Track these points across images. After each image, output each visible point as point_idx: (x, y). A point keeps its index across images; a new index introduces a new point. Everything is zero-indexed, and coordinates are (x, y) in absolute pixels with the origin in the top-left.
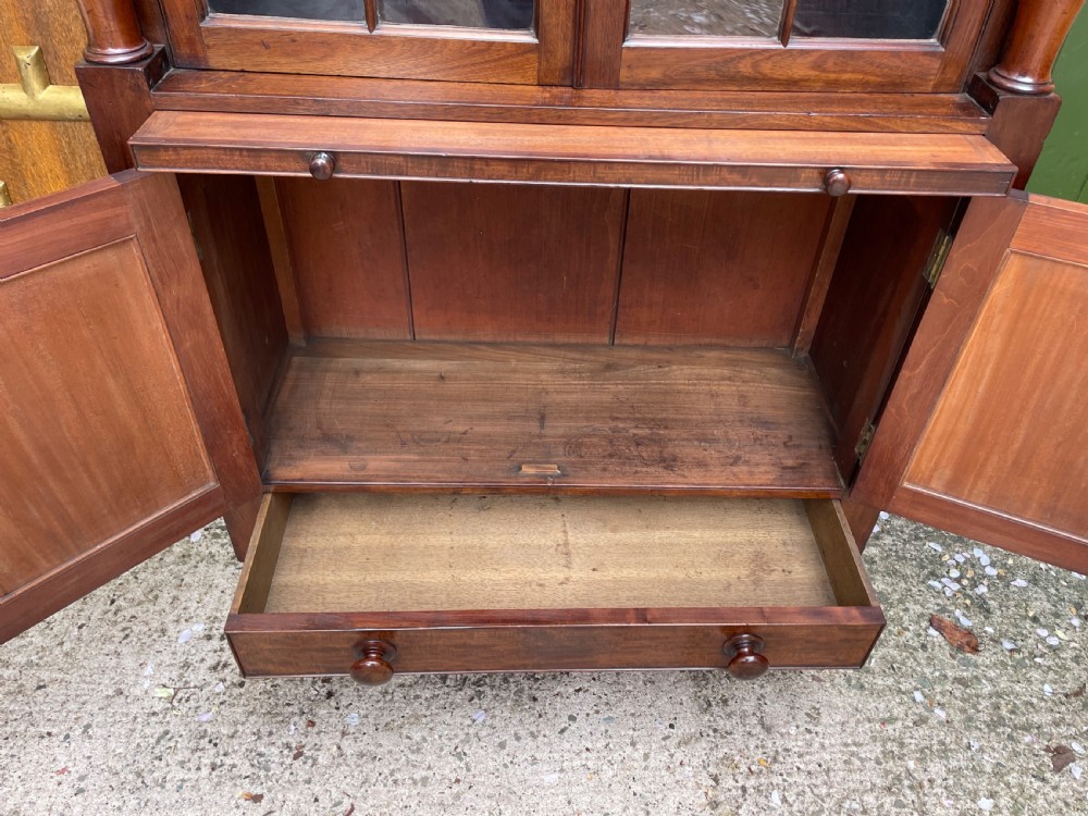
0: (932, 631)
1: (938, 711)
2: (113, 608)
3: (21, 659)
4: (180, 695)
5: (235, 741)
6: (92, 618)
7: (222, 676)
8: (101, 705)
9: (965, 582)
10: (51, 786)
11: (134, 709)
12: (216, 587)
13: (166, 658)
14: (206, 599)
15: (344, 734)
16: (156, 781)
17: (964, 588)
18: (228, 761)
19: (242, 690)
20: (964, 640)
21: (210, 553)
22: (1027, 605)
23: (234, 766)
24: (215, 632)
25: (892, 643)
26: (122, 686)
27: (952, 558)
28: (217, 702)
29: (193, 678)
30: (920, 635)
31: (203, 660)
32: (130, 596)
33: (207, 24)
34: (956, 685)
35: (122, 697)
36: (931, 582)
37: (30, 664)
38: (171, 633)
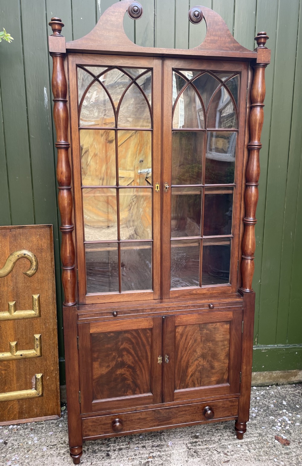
0: (276, 441)
1: (281, 463)
9: (282, 426)
12: (56, 463)
17: (283, 428)
20: (285, 442)
21: (51, 454)
22: (301, 430)
25: (265, 447)
27: (278, 420)
30: (273, 443)
33: (87, 295)
34: (285, 455)
36: (273, 428)
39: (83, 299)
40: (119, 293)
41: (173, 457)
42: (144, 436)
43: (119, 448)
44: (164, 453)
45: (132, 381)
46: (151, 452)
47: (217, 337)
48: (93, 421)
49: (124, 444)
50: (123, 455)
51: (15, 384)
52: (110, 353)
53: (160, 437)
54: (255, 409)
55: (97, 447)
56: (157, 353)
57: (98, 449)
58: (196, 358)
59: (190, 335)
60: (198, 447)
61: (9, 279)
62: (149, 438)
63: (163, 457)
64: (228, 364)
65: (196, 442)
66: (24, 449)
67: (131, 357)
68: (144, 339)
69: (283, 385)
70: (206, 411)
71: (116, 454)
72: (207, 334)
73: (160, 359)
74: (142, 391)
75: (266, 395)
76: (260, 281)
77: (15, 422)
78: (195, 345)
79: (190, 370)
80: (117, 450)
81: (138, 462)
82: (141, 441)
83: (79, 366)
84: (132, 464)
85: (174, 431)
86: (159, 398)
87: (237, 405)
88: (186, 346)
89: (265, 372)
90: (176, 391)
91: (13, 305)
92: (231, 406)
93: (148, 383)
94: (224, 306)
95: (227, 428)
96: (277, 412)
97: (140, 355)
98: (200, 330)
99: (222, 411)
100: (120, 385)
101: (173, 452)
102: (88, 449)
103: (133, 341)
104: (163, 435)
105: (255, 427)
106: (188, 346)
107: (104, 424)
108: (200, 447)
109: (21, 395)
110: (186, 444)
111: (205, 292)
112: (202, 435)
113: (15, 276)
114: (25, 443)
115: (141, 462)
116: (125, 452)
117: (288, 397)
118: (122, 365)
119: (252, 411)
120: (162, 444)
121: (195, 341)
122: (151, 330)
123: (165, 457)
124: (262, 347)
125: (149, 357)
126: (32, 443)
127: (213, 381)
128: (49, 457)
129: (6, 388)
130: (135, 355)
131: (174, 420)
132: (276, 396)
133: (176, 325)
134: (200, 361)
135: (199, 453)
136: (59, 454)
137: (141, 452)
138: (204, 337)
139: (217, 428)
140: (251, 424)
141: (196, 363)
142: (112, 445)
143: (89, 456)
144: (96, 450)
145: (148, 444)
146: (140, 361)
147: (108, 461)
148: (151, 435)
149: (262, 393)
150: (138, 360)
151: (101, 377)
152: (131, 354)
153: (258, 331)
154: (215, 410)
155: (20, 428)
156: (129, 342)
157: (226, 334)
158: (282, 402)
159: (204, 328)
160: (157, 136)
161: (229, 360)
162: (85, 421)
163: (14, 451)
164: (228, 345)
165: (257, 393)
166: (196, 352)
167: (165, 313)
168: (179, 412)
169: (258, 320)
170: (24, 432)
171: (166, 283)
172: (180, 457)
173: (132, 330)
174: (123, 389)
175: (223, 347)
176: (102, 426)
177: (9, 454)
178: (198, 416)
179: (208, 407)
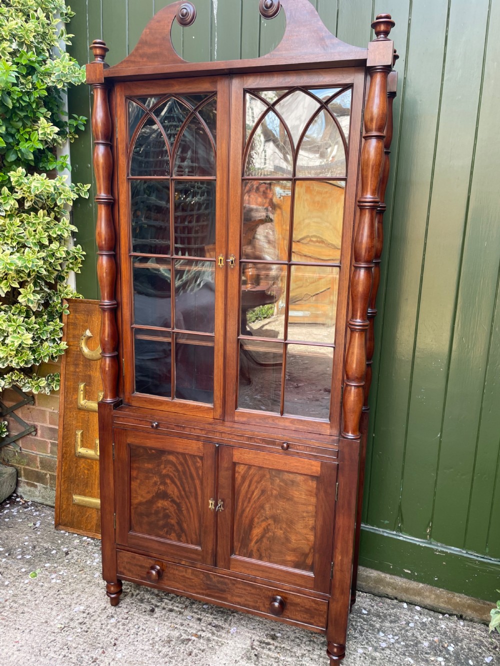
2: (58, 593)
3: (21, 602)
4: (65, 629)
5: (76, 650)
6: (50, 595)
7: (82, 627)
8: (39, 624)
10: (11, 646)
11: (49, 629)
13: (67, 615)
14: (90, 598)
15: (113, 660)
16: (44, 654)
18: (70, 656)
19: (86, 634)
23: (71, 658)
24: (87, 611)
26: (48, 620)
28: (76, 635)
29: (72, 624)
31: (78, 619)
32: (65, 590)
33: (134, 395)
35: (46, 625)
37: (23, 604)
38: (72, 607)
39: (129, 399)
40: (170, 400)
41: (224, 648)
42: (209, 607)
43: (171, 609)
44: (217, 638)
45: (177, 521)
46: (202, 630)
47: (295, 496)
48: (129, 558)
49: (180, 606)
50: (168, 618)
51: (96, 491)
52: (151, 475)
53: (227, 617)
54: (394, 639)
55: (149, 596)
56: (209, 494)
57: (148, 599)
58: (264, 518)
59: (256, 482)
60: (265, 652)
61: (99, 365)
62: (214, 612)
63: (212, 643)
64: (313, 543)
65: (268, 644)
66: (79, 567)
67: (176, 489)
68: (192, 469)
69: (471, 620)
70: (275, 600)
71: (162, 614)
72: (280, 486)
73: (212, 504)
74: (189, 539)
77: (91, 534)
78: (263, 498)
79: (257, 532)
80: (167, 609)
81: (178, 634)
82: (201, 611)
83: (115, 482)
84: (169, 634)
86: (209, 559)
87: (325, 612)
88: (249, 496)
89: (441, 589)
90: (233, 557)
91: (100, 396)
92: (315, 609)
93: (197, 531)
96: (426, 655)
97: (187, 489)
98: (271, 479)
99: (301, 611)
100: (161, 523)
101: (228, 641)
102: (138, 594)
103: (180, 468)
104: (234, 616)
105: (371, 663)
106: (253, 497)
107: (141, 566)
108: (268, 652)
110: (254, 641)
111: (287, 424)
112: (284, 638)
114: (84, 561)
115: (182, 636)
116: (173, 616)
117: (466, 641)
118: (164, 495)
119: (385, 639)
120: (223, 626)
121: (263, 492)
122: (202, 458)
123: (214, 643)
124: (438, 546)
125: (200, 497)
126: (90, 563)
127: (289, 561)
128: (95, 586)
129: (87, 491)
130: (181, 488)
131: (228, 597)
132: (445, 633)
133: (234, 460)
134: (269, 524)
135: (260, 659)
137: (191, 624)
138: (275, 490)
140: (367, 655)
141: (264, 525)
142: (166, 601)
143: (133, 603)
144: (145, 599)
145: (207, 619)
146: (188, 497)
147: (148, 617)
148: (219, 609)
149: (424, 620)
150: (184, 496)
151: (140, 504)
152: (176, 485)
153: (432, 517)
154: (288, 606)
155: (92, 543)
156: (174, 469)
157: (311, 495)
158: (448, 646)
159: (277, 477)
160: (222, 188)
161: (315, 536)
162: (120, 554)
163: (68, 565)
164: (314, 514)
165: (416, 617)
166: (264, 509)
167: (220, 441)
168: (237, 588)
169: (434, 500)
170: (92, 549)
171: (231, 399)
172: (232, 653)
173: (178, 453)
174: (166, 529)
175: (305, 514)
176: (138, 568)
177: (62, 566)
178: (264, 605)
179: (279, 597)
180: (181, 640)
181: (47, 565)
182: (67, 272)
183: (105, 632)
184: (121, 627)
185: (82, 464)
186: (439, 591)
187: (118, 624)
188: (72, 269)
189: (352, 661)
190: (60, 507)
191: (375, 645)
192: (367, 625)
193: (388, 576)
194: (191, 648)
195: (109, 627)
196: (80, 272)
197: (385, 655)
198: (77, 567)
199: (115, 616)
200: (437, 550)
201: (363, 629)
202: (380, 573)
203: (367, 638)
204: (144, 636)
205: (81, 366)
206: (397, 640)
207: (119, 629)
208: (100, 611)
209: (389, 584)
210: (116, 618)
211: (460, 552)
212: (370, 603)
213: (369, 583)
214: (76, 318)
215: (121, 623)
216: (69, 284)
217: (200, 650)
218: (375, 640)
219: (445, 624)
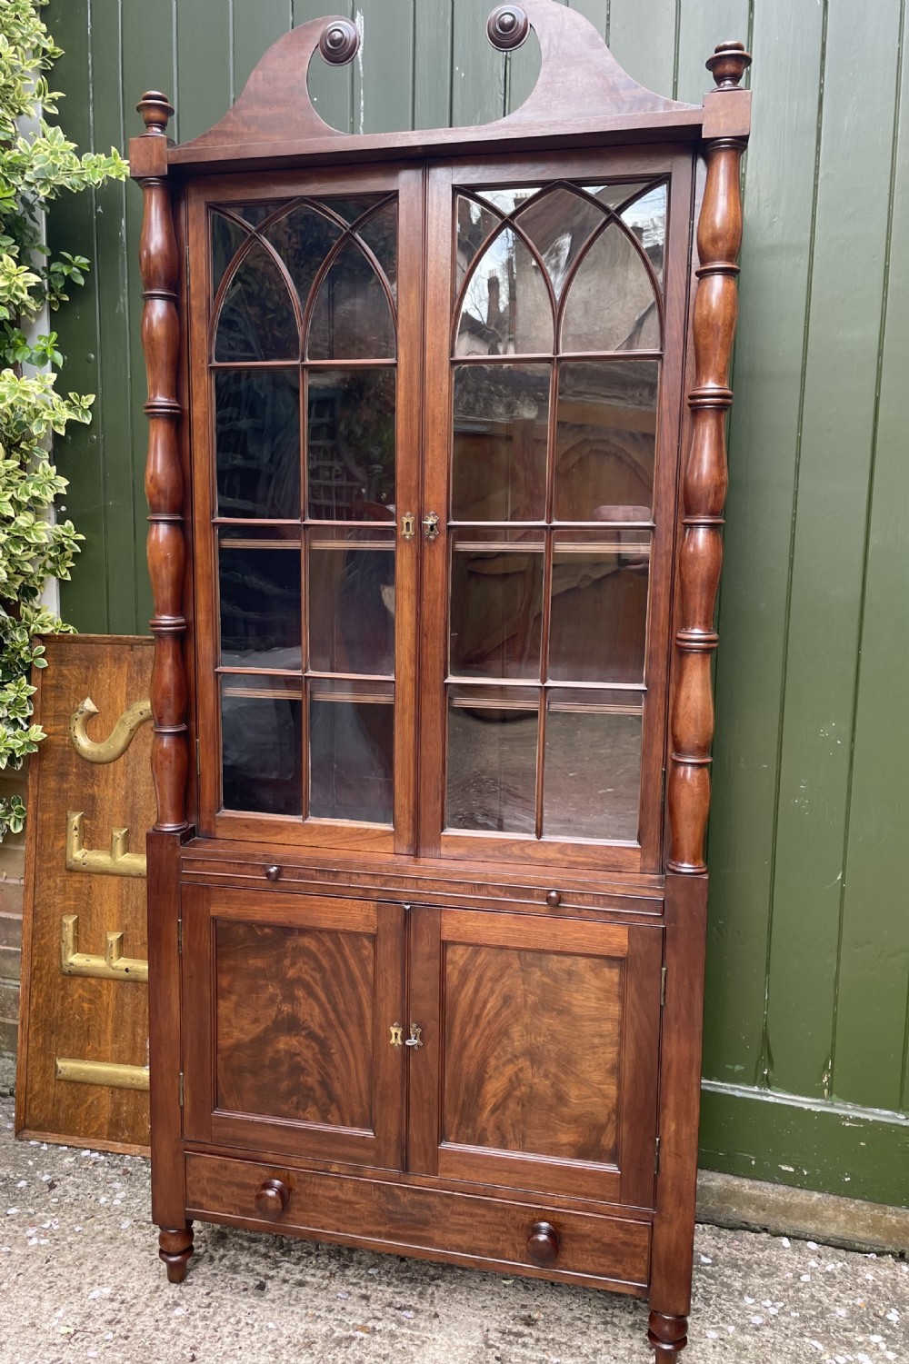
2: (47, 1266)
4: (78, 1335)
6: (30, 1270)
7: (113, 1328)
8: (17, 1331)
11: (41, 1338)
13: (76, 1308)
14: (119, 1271)
19: (125, 1342)
21: (133, 1239)
24: (118, 1296)
26: (37, 1321)
28: (104, 1346)
29: (91, 1326)
31: (102, 1315)
32: (62, 1259)
33: (219, 815)
35: (34, 1330)
38: (85, 1291)
39: (209, 823)
40: (301, 821)
41: (428, 1349)
42: (382, 1272)
43: (301, 1280)
44: (409, 1332)
45: (320, 1079)
46: (375, 1318)
47: (575, 1002)
48: (214, 1168)
49: (319, 1273)
50: (297, 1300)
51: (109, 1046)
52: (262, 982)
53: (424, 1289)
54: (775, 1307)
55: (247, 1260)
56: (389, 1015)
57: (247, 1264)
58: (509, 1056)
59: (491, 979)
60: (516, 1350)
61: (120, 770)
62: (394, 1280)
63: (400, 1342)
64: (615, 1101)
65: (519, 1335)
66: (83, 1210)
67: (317, 1010)
68: (352, 962)
70: (537, 1231)
71: (282, 1292)
72: (543, 986)
73: (396, 1034)
74: (347, 1117)
75: (840, 1278)
76: (839, 878)
77: (99, 1144)
78: (506, 1013)
79: (494, 1087)
80: (291, 1281)
81: (324, 1329)
82: (366, 1281)
84: (307, 1330)
85: (473, 1285)
86: (392, 1153)
87: (645, 1247)
88: (476, 1012)
89: (857, 1201)
90: (445, 1146)
91: (119, 836)
92: (624, 1243)
93: (364, 1097)
94: (598, 905)
95: (640, 1329)
96: (847, 1334)
97: (341, 1007)
98: (523, 971)
99: (593, 1250)
100: (285, 1085)
101: (435, 1336)
102: (223, 1257)
103: (325, 962)
104: (437, 1286)
105: (738, 1355)
106: (485, 1014)
107: (241, 1186)
108: (523, 1351)
109: (118, 1076)
110: (488, 1331)
111: (552, 854)
112: (550, 1322)
113: (132, 764)
114: (93, 1198)
115: (334, 1332)
116: (307, 1295)
118: (292, 1025)
119: (758, 1308)
120: (418, 1306)
121: (507, 1000)
122: (374, 938)
123: (405, 1342)
124: (847, 1109)
125: (369, 1022)
126: (106, 1202)
127: (564, 1145)
128: (126, 1246)
129: (89, 1048)
130: (328, 1006)
131: (437, 1235)
132: (875, 1289)
133: (444, 937)
134: (521, 1069)
136: (149, 1246)
137: (349, 1308)
138: (532, 993)
139: (609, 1319)
140: (728, 1342)
141: (510, 1070)
142: (287, 1265)
143: (216, 1275)
144: (241, 1264)
145: (380, 1294)
146: (343, 1026)
147: (253, 1300)
148: (402, 1275)
149: (830, 1267)
150: (336, 1023)
151: (238, 1046)
152: (317, 999)
153: (833, 1051)
154: (567, 1243)
155: (104, 1162)
156: (312, 965)
157: (608, 999)
158: (886, 1313)
159: (535, 966)
160: (409, 380)
161: (619, 1087)
162: (193, 1161)
163: (58, 1208)
164: (616, 1038)
165: (813, 1264)
166: (509, 1038)
167: (414, 897)
168: (453, 1213)
169: (835, 1015)
170: (106, 1173)
171: (430, 811)
172: (446, 1358)
173: (321, 931)
174: (295, 1099)
175: (596, 1041)
176: (235, 1189)
177: (46, 1211)
178: (513, 1245)
179: (544, 1225)
180: (334, 1340)
181: (13, 1211)
182: (41, 579)
183: (168, 1337)
184: (200, 1324)
185: (77, 990)
186: (853, 1205)
187: (192, 1318)
188: (53, 572)
189: (700, 1355)
190: (27, 1089)
191: (740, 1321)
192: (716, 1284)
193: (747, 1183)
194: (358, 1353)
195: (173, 1325)
196: (69, 578)
197: (764, 1340)
198: (79, 1210)
199: (183, 1302)
200: (845, 1118)
201: (710, 1292)
202: (730, 1178)
203: (720, 1310)
204: (254, 1338)
205: (72, 777)
206: (782, 1308)
207: (195, 1327)
208: (148, 1296)
209: (750, 1200)
210: (186, 1307)
211: (894, 1117)
212: (714, 1243)
213: (707, 1203)
214: (61, 675)
215: (198, 1315)
216: (45, 604)
217: (379, 1356)
218: (738, 1312)
219: (873, 1272)
